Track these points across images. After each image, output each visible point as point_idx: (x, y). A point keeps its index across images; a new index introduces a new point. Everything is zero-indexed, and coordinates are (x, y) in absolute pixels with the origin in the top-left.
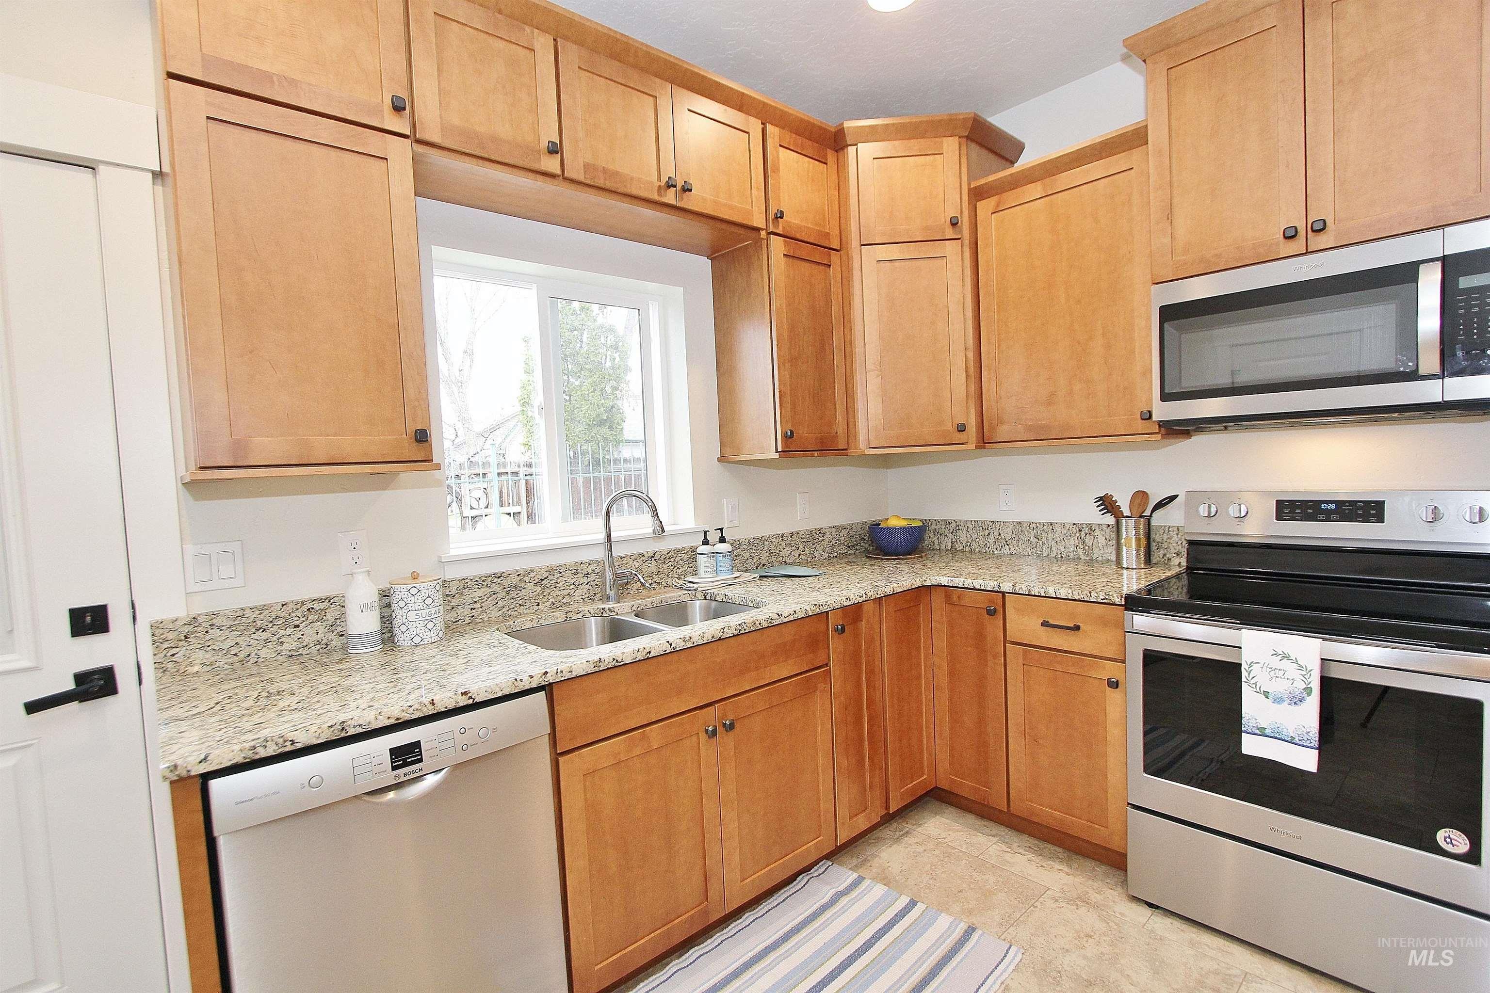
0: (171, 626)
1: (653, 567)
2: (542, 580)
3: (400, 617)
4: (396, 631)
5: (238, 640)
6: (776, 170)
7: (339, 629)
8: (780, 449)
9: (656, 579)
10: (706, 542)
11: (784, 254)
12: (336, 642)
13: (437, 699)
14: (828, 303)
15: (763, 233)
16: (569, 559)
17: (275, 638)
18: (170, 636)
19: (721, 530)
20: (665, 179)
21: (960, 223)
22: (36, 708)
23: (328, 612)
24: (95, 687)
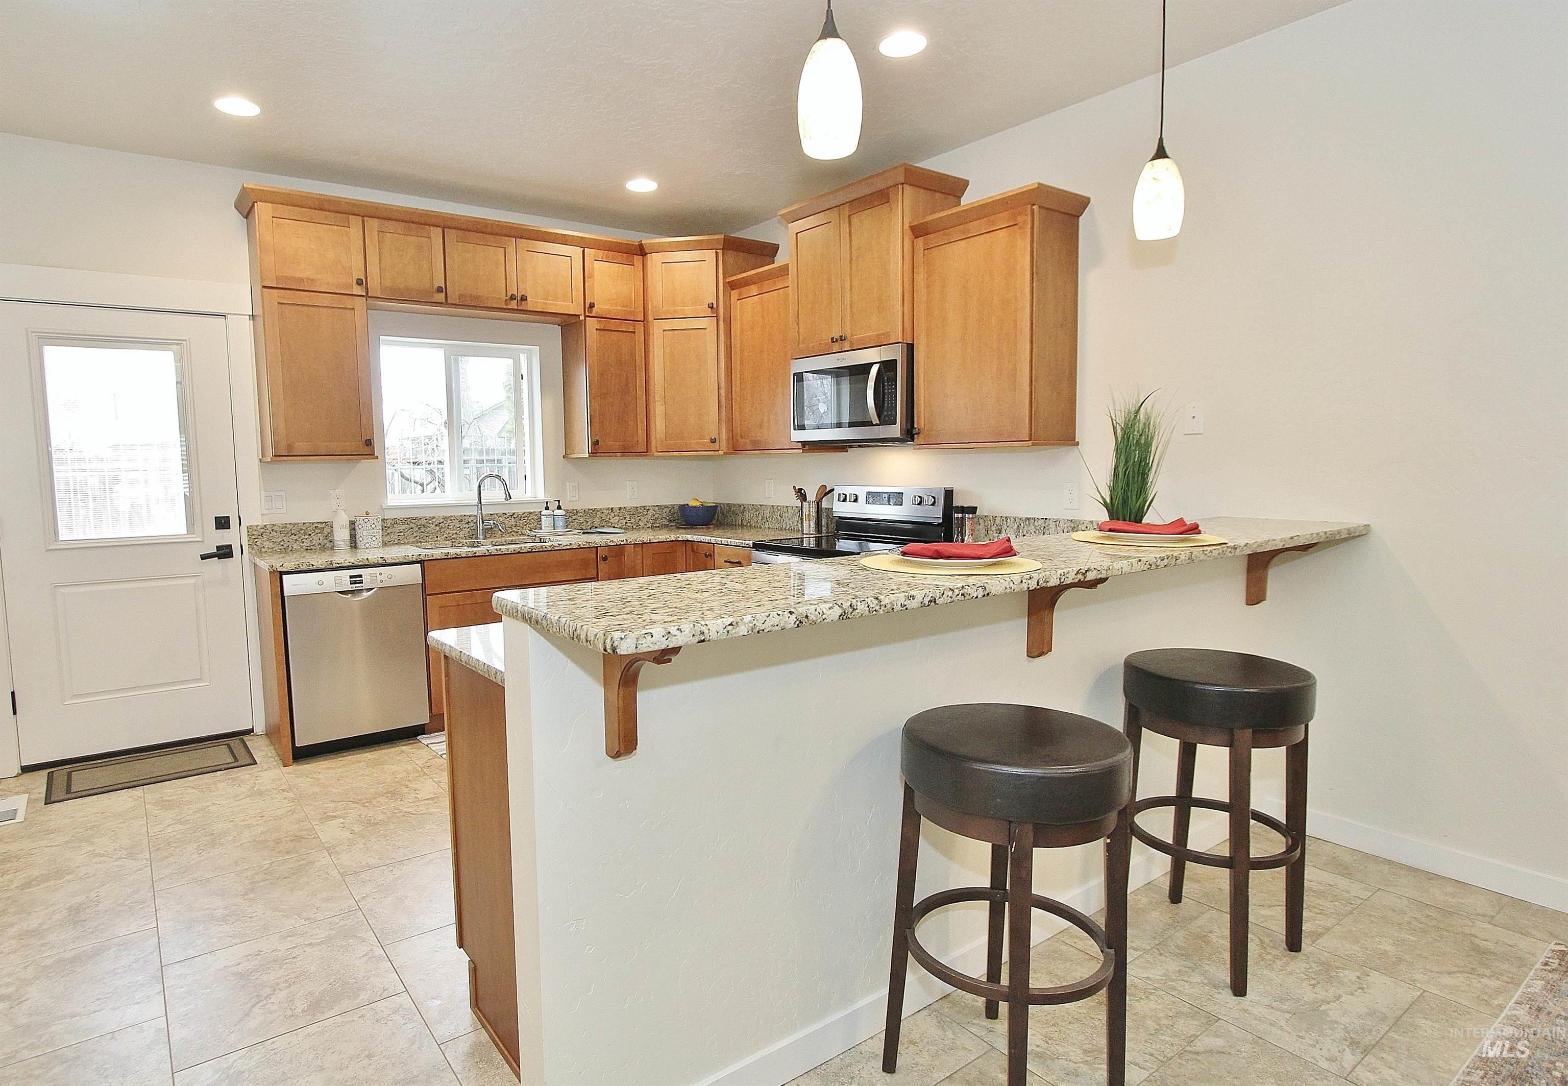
0: (255, 528)
1: (513, 522)
2: (440, 523)
3: (359, 533)
4: (358, 541)
5: (284, 538)
6: (591, 276)
7: (330, 538)
8: (590, 452)
9: (514, 529)
10: (547, 508)
11: (597, 329)
12: (329, 545)
13: (369, 558)
14: (633, 355)
15: (582, 318)
16: (458, 513)
17: (300, 540)
18: (255, 533)
19: (559, 501)
20: (509, 295)
21: (715, 306)
22: (204, 557)
23: (325, 529)
24: (224, 552)
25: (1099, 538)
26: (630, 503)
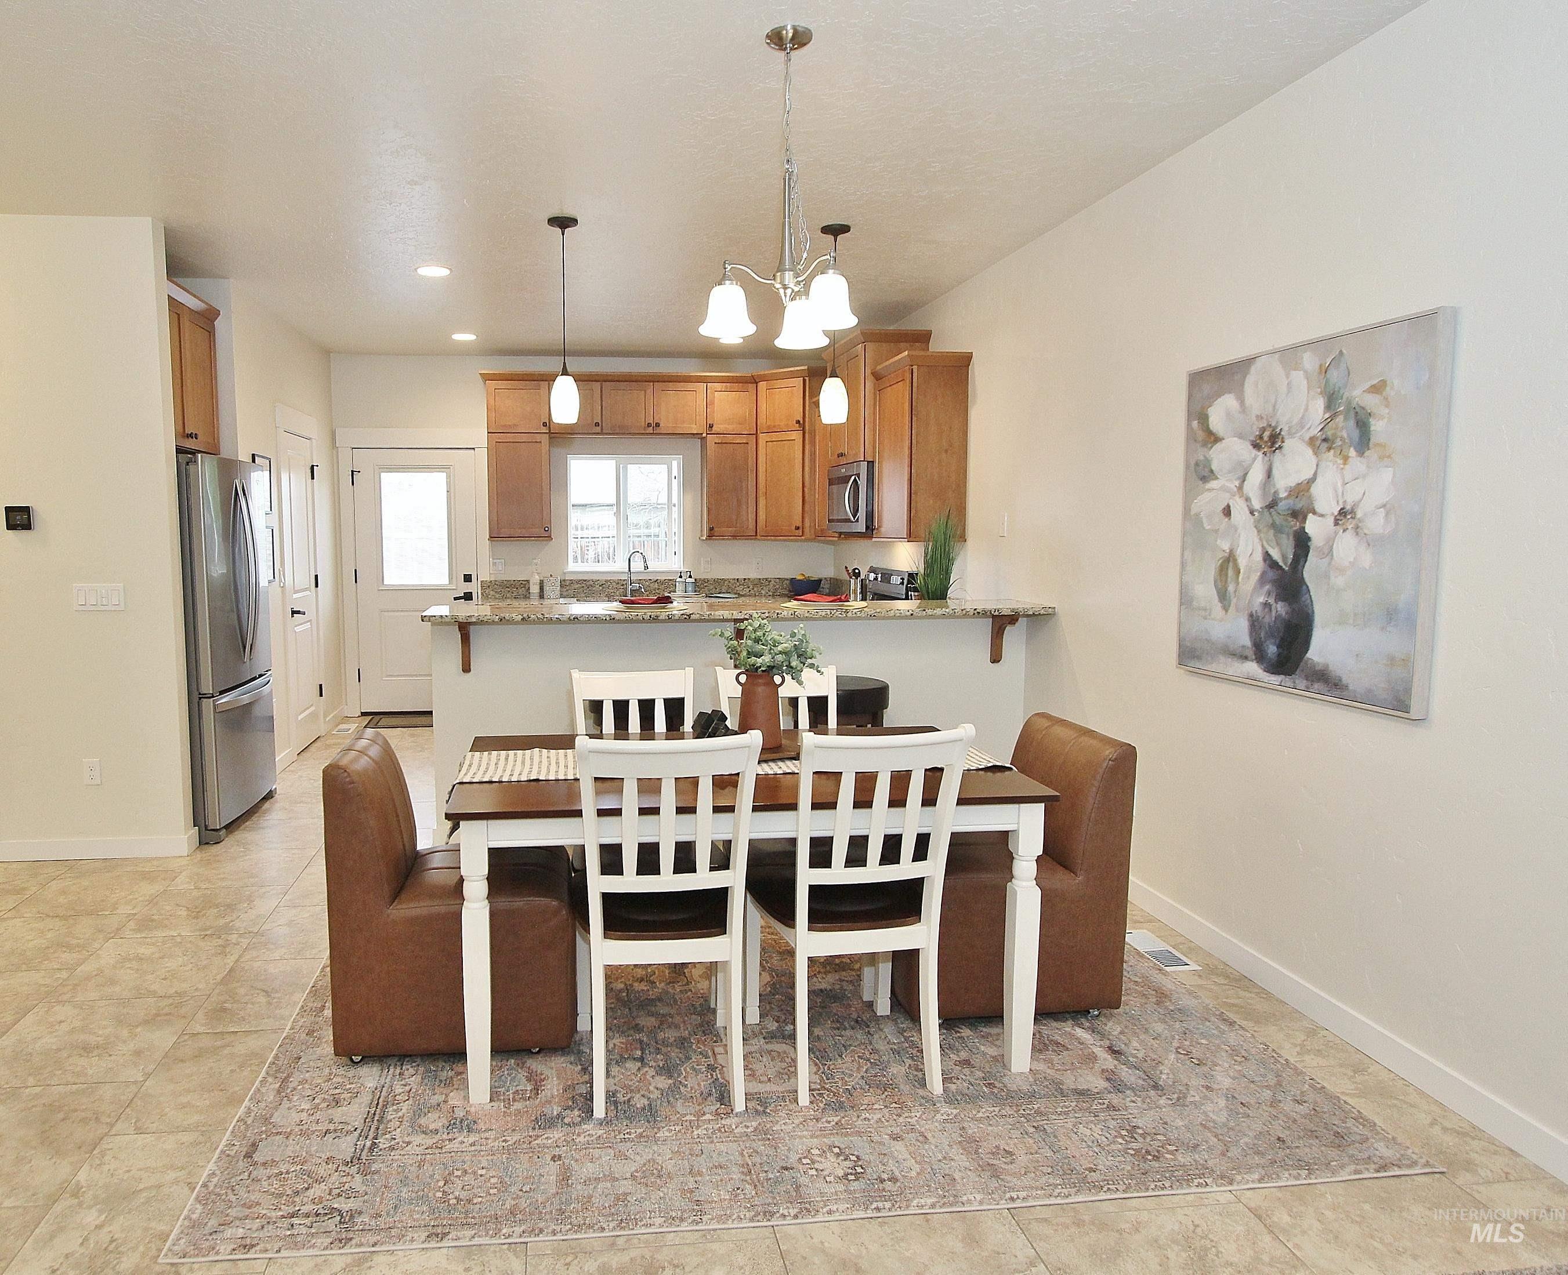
0: (486, 583)
4: (544, 594)
5: (502, 589)
6: (713, 404)
8: (707, 535)
10: (681, 577)
11: (716, 443)
14: (746, 459)
15: (704, 435)
16: (616, 578)
18: (486, 586)
19: (689, 571)
20: (647, 423)
21: (801, 422)
22: (455, 599)
23: (525, 584)
24: (468, 597)
25: (798, 605)
26: (753, 575)
